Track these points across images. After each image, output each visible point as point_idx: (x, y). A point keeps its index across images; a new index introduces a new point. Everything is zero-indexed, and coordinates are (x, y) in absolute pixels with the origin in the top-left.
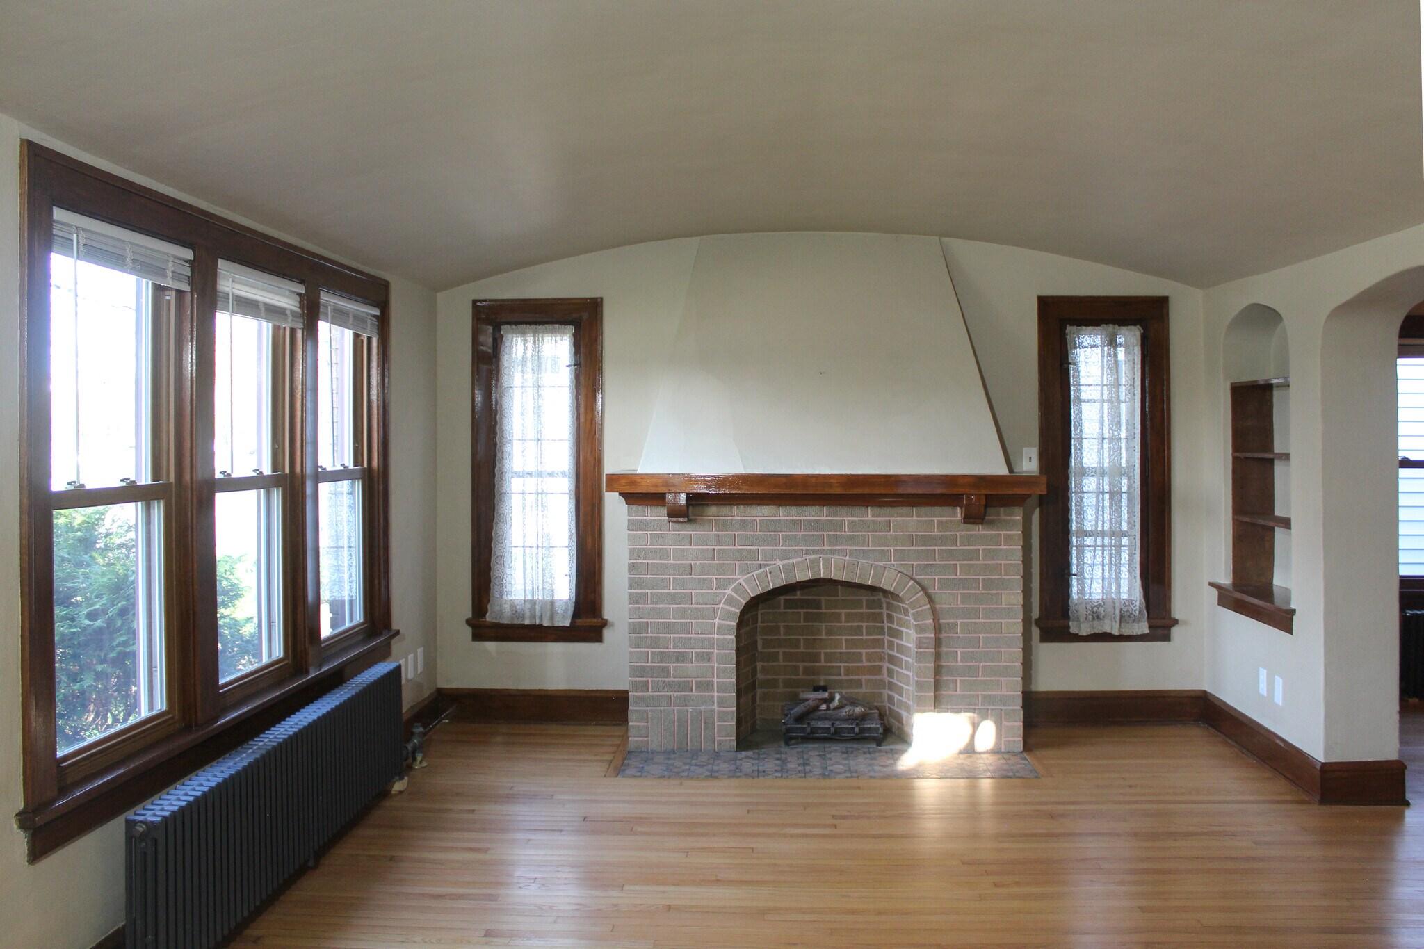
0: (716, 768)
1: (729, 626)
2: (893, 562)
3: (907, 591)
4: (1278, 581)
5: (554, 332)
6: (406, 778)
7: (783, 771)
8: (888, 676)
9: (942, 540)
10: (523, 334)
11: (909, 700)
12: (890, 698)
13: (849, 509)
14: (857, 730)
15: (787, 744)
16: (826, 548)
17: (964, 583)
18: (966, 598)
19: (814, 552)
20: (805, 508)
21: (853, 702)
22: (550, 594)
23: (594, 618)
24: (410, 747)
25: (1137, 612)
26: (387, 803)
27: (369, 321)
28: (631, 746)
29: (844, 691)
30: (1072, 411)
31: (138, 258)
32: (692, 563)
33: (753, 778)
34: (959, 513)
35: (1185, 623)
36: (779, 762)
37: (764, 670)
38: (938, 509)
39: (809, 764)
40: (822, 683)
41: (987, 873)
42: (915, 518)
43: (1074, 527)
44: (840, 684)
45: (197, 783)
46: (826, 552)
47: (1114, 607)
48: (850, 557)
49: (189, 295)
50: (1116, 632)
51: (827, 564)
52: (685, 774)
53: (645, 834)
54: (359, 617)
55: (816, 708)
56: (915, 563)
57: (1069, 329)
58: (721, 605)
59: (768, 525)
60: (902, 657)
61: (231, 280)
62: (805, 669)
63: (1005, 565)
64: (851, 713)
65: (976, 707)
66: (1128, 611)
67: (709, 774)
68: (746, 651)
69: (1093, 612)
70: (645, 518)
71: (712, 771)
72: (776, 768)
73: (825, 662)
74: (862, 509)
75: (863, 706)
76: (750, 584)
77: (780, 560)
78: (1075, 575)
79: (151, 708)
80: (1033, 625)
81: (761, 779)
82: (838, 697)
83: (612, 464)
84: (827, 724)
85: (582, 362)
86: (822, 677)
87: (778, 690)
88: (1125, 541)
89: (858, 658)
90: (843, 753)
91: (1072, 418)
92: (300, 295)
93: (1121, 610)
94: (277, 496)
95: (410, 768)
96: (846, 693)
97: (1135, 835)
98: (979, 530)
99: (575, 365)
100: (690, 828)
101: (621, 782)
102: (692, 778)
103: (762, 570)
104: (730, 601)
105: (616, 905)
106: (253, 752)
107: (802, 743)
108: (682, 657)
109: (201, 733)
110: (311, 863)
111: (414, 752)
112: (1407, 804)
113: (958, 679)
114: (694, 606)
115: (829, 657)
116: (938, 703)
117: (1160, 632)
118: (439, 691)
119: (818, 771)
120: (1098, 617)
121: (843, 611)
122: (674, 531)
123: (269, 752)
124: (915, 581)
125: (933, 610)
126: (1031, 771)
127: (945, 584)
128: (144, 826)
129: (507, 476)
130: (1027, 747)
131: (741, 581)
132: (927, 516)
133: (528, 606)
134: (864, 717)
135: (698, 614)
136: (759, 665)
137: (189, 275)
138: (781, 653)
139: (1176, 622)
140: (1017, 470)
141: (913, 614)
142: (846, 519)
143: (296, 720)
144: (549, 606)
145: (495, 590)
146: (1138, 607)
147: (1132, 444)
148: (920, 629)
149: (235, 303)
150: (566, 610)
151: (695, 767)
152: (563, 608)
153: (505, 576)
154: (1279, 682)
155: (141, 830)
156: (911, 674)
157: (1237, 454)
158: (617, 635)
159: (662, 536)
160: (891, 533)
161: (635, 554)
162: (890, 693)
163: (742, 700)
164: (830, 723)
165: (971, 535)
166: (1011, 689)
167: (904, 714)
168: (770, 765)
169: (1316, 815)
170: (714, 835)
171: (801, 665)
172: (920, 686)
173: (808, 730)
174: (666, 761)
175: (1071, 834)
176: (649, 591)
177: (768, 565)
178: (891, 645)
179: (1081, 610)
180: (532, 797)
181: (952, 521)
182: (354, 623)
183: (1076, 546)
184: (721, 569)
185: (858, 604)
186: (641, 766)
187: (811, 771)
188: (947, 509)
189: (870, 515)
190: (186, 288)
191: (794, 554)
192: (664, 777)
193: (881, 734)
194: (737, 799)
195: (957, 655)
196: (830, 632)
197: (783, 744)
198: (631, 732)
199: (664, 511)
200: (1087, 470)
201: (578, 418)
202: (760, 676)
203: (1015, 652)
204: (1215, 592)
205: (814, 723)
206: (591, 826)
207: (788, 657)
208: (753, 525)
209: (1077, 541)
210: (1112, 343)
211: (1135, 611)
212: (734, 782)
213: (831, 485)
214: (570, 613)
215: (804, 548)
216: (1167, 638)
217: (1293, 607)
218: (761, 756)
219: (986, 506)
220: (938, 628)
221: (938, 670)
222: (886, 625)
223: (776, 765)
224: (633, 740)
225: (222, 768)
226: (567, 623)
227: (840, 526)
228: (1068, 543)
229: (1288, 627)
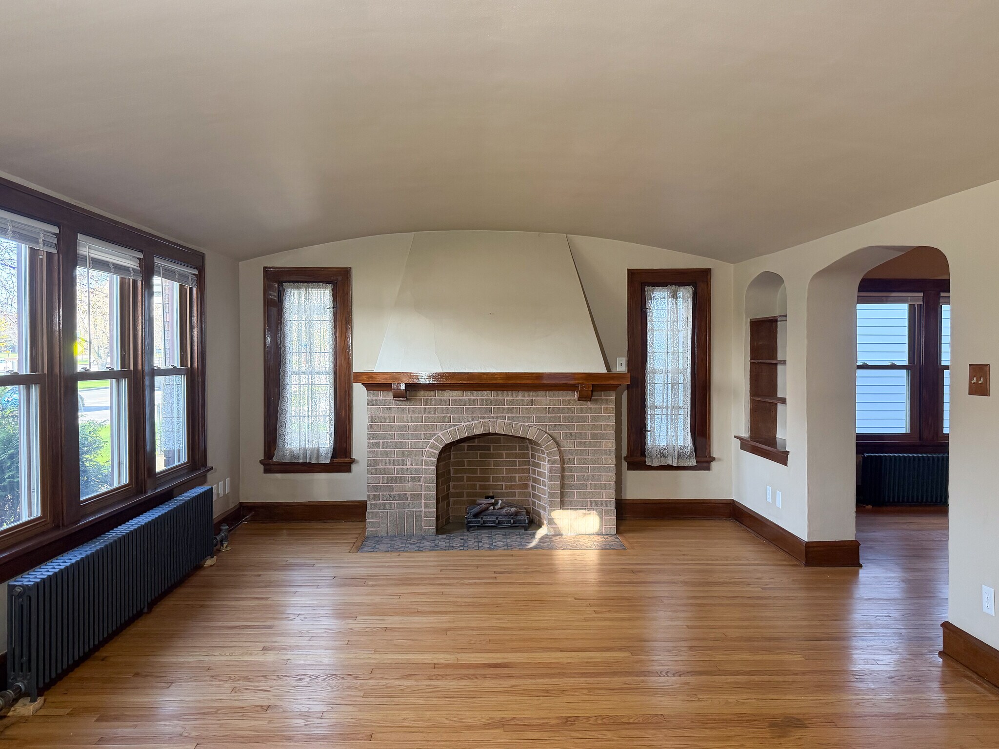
0: (422, 545)
1: (432, 461)
2: (534, 423)
3: (543, 439)
4: (779, 435)
5: (319, 287)
6: (215, 557)
7: (465, 546)
8: (532, 490)
9: (566, 411)
10: (298, 288)
11: (544, 503)
12: (534, 503)
13: (508, 393)
14: (512, 521)
15: (468, 530)
16: (493, 415)
17: (579, 436)
18: (579, 444)
19: (486, 418)
20: (480, 392)
21: (510, 505)
22: (317, 444)
23: (346, 457)
24: (219, 538)
25: (689, 453)
26: (203, 573)
27: (190, 278)
28: (367, 534)
29: (505, 499)
30: (648, 336)
31: (16, 230)
32: (409, 424)
33: (446, 550)
34: (576, 395)
35: (720, 460)
36: (463, 541)
37: (455, 487)
38: (563, 393)
39: (481, 542)
40: (491, 494)
41: (590, 605)
42: (548, 398)
44: (502, 495)
45: (62, 561)
46: (493, 418)
47: (674, 450)
48: (508, 421)
49: (57, 255)
50: (675, 464)
51: (494, 424)
52: (403, 549)
53: (373, 585)
54: (184, 459)
55: (487, 509)
56: (548, 424)
57: (647, 288)
58: (427, 449)
59: (456, 402)
60: (541, 478)
61: (87, 247)
62: (480, 485)
63: (605, 425)
64: (508, 511)
65: (586, 508)
66: (683, 452)
67: (418, 549)
68: (443, 475)
69: (661, 453)
70: (378, 398)
71: (419, 547)
72: (460, 544)
73: (493, 482)
74: (516, 392)
75: (516, 507)
76: (446, 437)
77: (464, 422)
78: (649, 431)
79: (30, 514)
80: (623, 460)
81: (451, 551)
82: (500, 502)
83: (358, 367)
84: (494, 518)
85: (338, 306)
86: (491, 491)
87: (464, 499)
88: (681, 412)
89: (513, 479)
90: (503, 535)
91: (648, 340)
92: (139, 259)
93: (678, 452)
94: (124, 384)
95: (219, 551)
96: (506, 500)
97: (686, 583)
98: (589, 405)
99: (333, 308)
100: (403, 581)
101: (359, 554)
102: (407, 551)
103: (453, 428)
104: (433, 446)
105: (351, 629)
106: (104, 541)
107: (478, 529)
108: (403, 480)
109: (66, 530)
110: (146, 610)
111: (221, 541)
112: (861, 566)
113: (575, 491)
114: (409, 449)
115: (496, 479)
116: (563, 505)
117: (705, 465)
118: (241, 504)
119: (487, 546)
120: (664, 456)
121: (504, 452)
122: (396, 405)
123: (115, 541)
124: (548, 434)
125: (560, 451)
126: (621, 545)
127: (567, 436)
128: (21, 588)
129: (288, 374)
130: (619, 531)
131: (440, 434)
133: (302, 451)
134: (516, 514)
135: (413, 454)
136: (451, 484)
137: (56, 243)
138: (465, 477)
139: (714, 459)
140: (614, 371)
141: (547, 453)
142: (505, 398)
143: (136, 522)
144: (316, 452)
145: (280, 443)
146: (689, 450)
147: (686, 355)
148: (551, 462)
149: (91, 262)
150: (327, 453)
151: (408, 545)
152: (325, 452)
153: (287, 434)
154: (779, 494)
155: (19, 590)
156: (546, 488)
157: (753, 361)
158: (360, 468)
159: (390, 409)
160: (534, 406)
161: (372, 419)
162: (533, 500)
163: (440, 505)
164: (495, 517)
165: (584, 408)
166: (609, 496)
167: (542, 512)
168: (456, 543)
169: (803, 573)
170: (418, 585)
171: (478, 484)
172: (551, 495)
173: (482, 522)
174: (390, 542)
175: (644, 583)
176: (381, 441)
177: (457, 425)
178: (534, 472)
179: (653, 452)
180: (301, 566)
181: (571, 399)
182: (181, 462)
183: (650, 415)
184: (427, 428)
185: (514, 448)
186: (374, 545)
187: (482, 546)
188: (569, 393)
189: (520, 396)
190: (54, 251)
191: (473, 419)
192: (388, 551)
193: (527, 524)
194: (436, 563)
195: (574, 477)
196: (496, 464)
197: (466, 531)
198: (368, 525)
199: (391, 394)
200: (657, 370)
201: (336, 340)
202: (452, 490)
203: (611, 476)
204: (739, 442)
205: (485, 518)
206: (341, 582)
207: (469, 479)
208: (447, 402)
209: (650, 412)
210: (674, 296)
211: (687, 452)
212: (433, 553)
213: (496, 379)
214: (330, 455)
215: (479, 415)
216: (708, 469)
217: (787, 450)
218: (451, 538)
219: (592, 391)
220: (563, 462)
221: (563, 486)
222: (531, 460)
223: (461, 543)
224: (369, 530)
225: (81, 552)
226: (328, 461)
227: (502, 402)
228: (645, 412)
229: (784, 462)
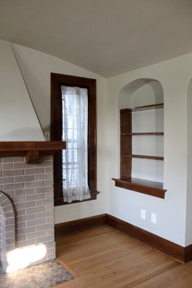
9: (17, 173)
17: (28, 192)
18: (28, 198)
25: (87, 191)
34: (25, 160)
35: (101, 193)
38: (14, 158)
42: (3, 163)
43: (64, 161)
50: (81, 200)
56: (3, 185)
57: (62, 87)
63: (46, 181)
66: (83, 191)
69: (72, 193)
78: (64, 180)
91: (64, 121)
98: (35, 167)
113: (26, 234)
120: (73, 195)
125: (13, 205)
127: (18, 193)
132: (9, 162)
139: (99, 193)
146: (87, 189)
154: (154, 215)
165: (30, 169)
172: (8, 242)
179: (67, 193)
181: (21, 163)
183: (64, 169)
188: (19, 158)
195: (25, 224)
200: (69, 140)
204: (114, 182)
209: (66, 167)
210: (78, 93)
216: (95, 198)
219: (39, 156)
220: (16, 213)
221: (17, 233)
228: (61, 168)
229: (163, 197)
